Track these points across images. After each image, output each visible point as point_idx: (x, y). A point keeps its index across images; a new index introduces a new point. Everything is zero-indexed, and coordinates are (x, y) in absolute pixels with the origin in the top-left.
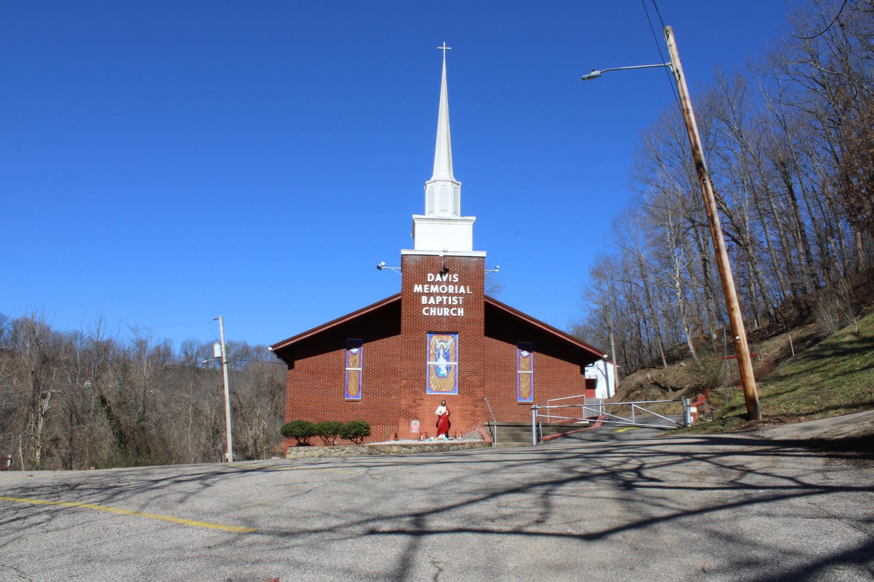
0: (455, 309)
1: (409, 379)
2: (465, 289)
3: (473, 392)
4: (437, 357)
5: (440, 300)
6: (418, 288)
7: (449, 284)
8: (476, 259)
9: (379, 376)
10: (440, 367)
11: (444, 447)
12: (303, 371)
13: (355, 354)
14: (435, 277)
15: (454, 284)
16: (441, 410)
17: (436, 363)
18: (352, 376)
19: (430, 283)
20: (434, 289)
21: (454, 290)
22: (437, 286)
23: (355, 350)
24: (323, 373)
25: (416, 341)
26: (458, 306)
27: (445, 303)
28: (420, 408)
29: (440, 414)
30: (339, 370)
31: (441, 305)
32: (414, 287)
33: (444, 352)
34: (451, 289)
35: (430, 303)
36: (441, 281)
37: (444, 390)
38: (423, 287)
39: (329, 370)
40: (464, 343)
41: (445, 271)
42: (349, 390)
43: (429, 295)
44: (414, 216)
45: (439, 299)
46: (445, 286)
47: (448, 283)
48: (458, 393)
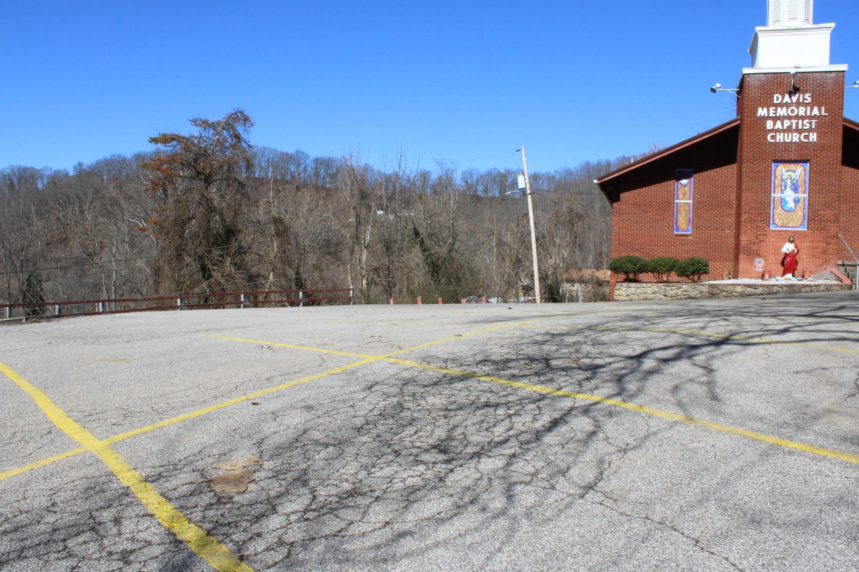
0: (807, 134)
1: (751, 213)
2: (820, 110)
3: (825, 227)
4: (783, 188)
5: (789, 125)
6: (762, 112)
7: (799, 106)
8: (834, 74)
9: (712, 209)
10: (787, 199)
11: (795, 288)
12: (629, 204)
13: (685, 185)
14: (783, 98)
15: (805, 105)
16: (788, 247)
17: (783, 196)
18: (682, 210)
19: (776, 105)
20: (782, 112)
21: (806, 112)
22: (785, 109)
23: (684, 182)
24: (651, 206)
25: (759, 172)
26: (810, 130)
27: (794, 127)
28: (762, 243)
29: (788, 252)
30: (667, 202)
31: (789, 130)
32: (757, 110)
33: (792, 183)
34: (802, 111)
35: (776, 128)
36: (789, 102)
37: (790, 225)
38: (768, 110)
39: (657, 202)
40: (817, 173)
41: (795, 90)
42: (678, 223)
43: (775, 119)
44: (758, 29)
45: (787, 123)
46: (794, 108)
47: (798, 104)
48: (808, 228)
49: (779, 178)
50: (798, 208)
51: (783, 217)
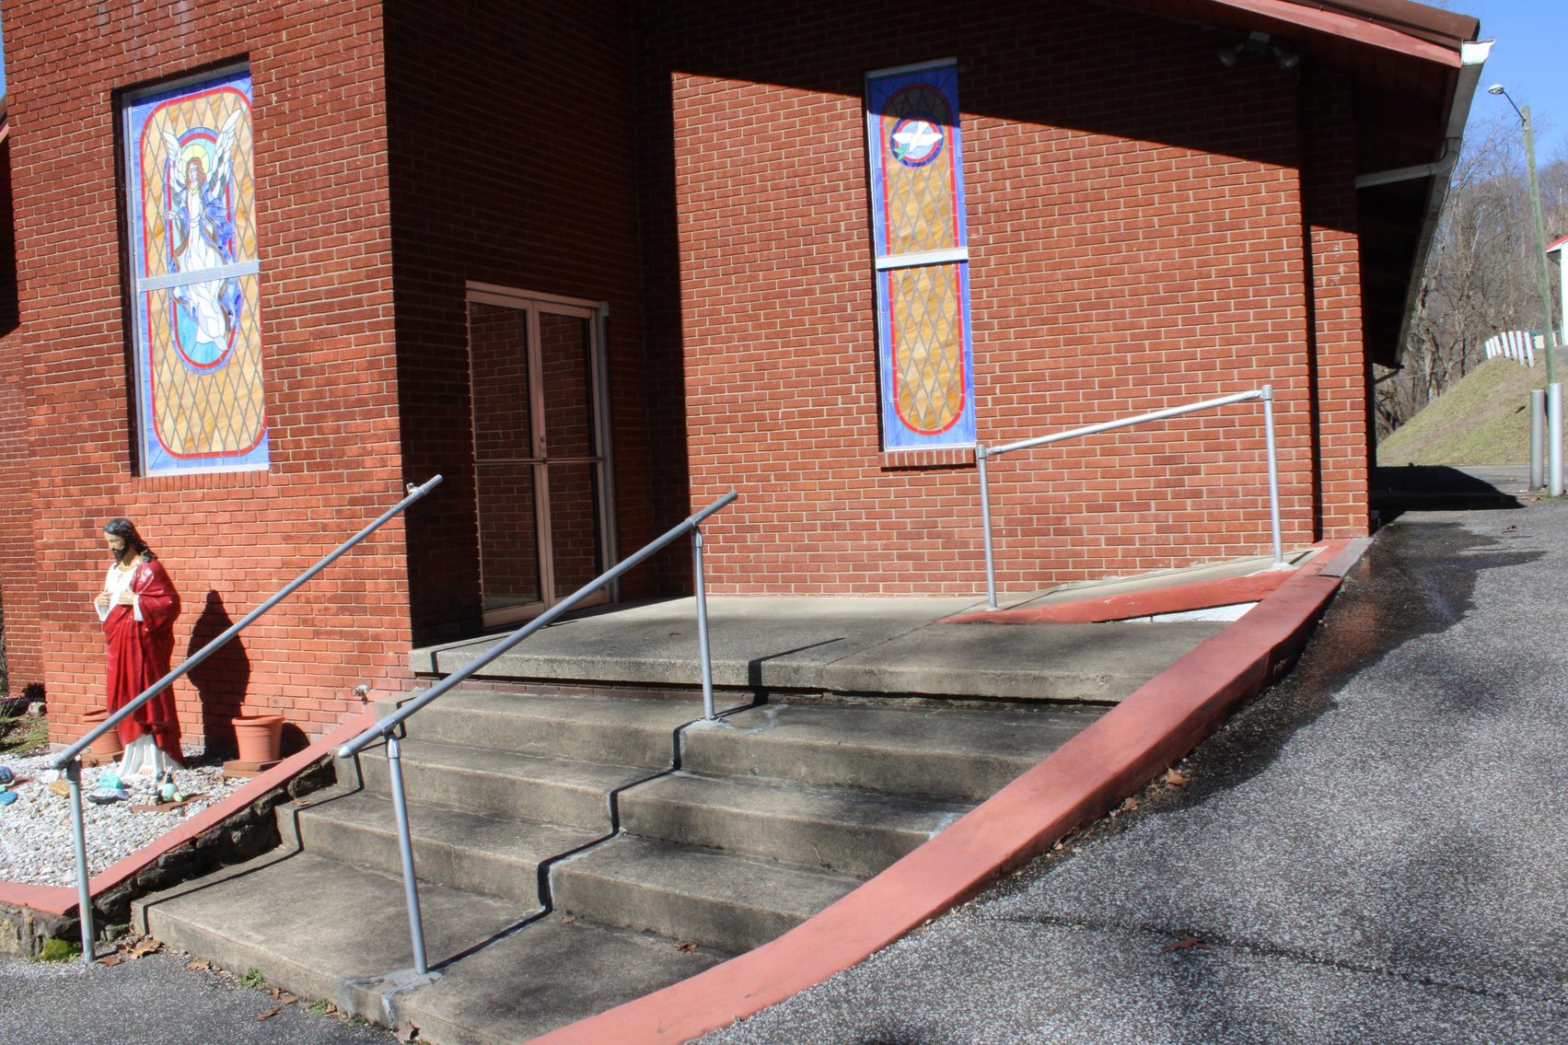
1: (61, 400)
3: (342, 445)
37: (216, 446)
48: (272, 458)
49: (157, 185)
50: (239, 341)
51: (188, 401)
